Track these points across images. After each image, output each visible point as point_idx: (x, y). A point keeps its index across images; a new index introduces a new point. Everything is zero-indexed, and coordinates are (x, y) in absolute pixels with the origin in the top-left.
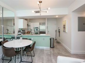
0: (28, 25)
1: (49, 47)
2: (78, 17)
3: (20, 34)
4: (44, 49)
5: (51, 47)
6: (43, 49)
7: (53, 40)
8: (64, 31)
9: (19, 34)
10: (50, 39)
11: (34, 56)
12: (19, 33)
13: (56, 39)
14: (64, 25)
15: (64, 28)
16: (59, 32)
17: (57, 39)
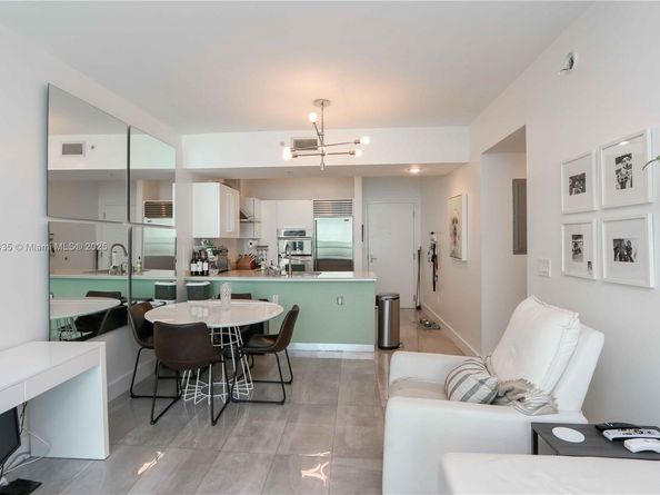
0: (242, 216)
1: (371, 347)
2: (514, 181)
3: (202, 274)
4: (344, 356)
5: (380, 346)
6: (337, 356)
7: (391, 304)
8: (455, 255)
9: (196, 274)
10: (377, 298)
11: (290, 383)
12: (194, 268)
13: (419, 308)
14: (455, 221)
15: (455, 234)
16: (434, 258)
17: (424, 304)
